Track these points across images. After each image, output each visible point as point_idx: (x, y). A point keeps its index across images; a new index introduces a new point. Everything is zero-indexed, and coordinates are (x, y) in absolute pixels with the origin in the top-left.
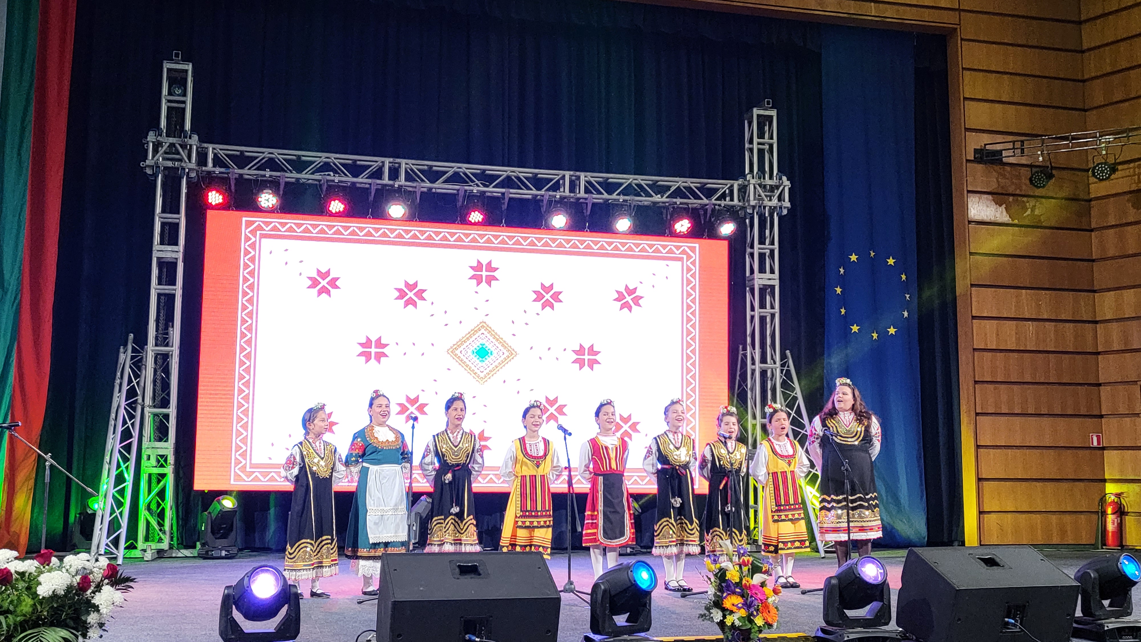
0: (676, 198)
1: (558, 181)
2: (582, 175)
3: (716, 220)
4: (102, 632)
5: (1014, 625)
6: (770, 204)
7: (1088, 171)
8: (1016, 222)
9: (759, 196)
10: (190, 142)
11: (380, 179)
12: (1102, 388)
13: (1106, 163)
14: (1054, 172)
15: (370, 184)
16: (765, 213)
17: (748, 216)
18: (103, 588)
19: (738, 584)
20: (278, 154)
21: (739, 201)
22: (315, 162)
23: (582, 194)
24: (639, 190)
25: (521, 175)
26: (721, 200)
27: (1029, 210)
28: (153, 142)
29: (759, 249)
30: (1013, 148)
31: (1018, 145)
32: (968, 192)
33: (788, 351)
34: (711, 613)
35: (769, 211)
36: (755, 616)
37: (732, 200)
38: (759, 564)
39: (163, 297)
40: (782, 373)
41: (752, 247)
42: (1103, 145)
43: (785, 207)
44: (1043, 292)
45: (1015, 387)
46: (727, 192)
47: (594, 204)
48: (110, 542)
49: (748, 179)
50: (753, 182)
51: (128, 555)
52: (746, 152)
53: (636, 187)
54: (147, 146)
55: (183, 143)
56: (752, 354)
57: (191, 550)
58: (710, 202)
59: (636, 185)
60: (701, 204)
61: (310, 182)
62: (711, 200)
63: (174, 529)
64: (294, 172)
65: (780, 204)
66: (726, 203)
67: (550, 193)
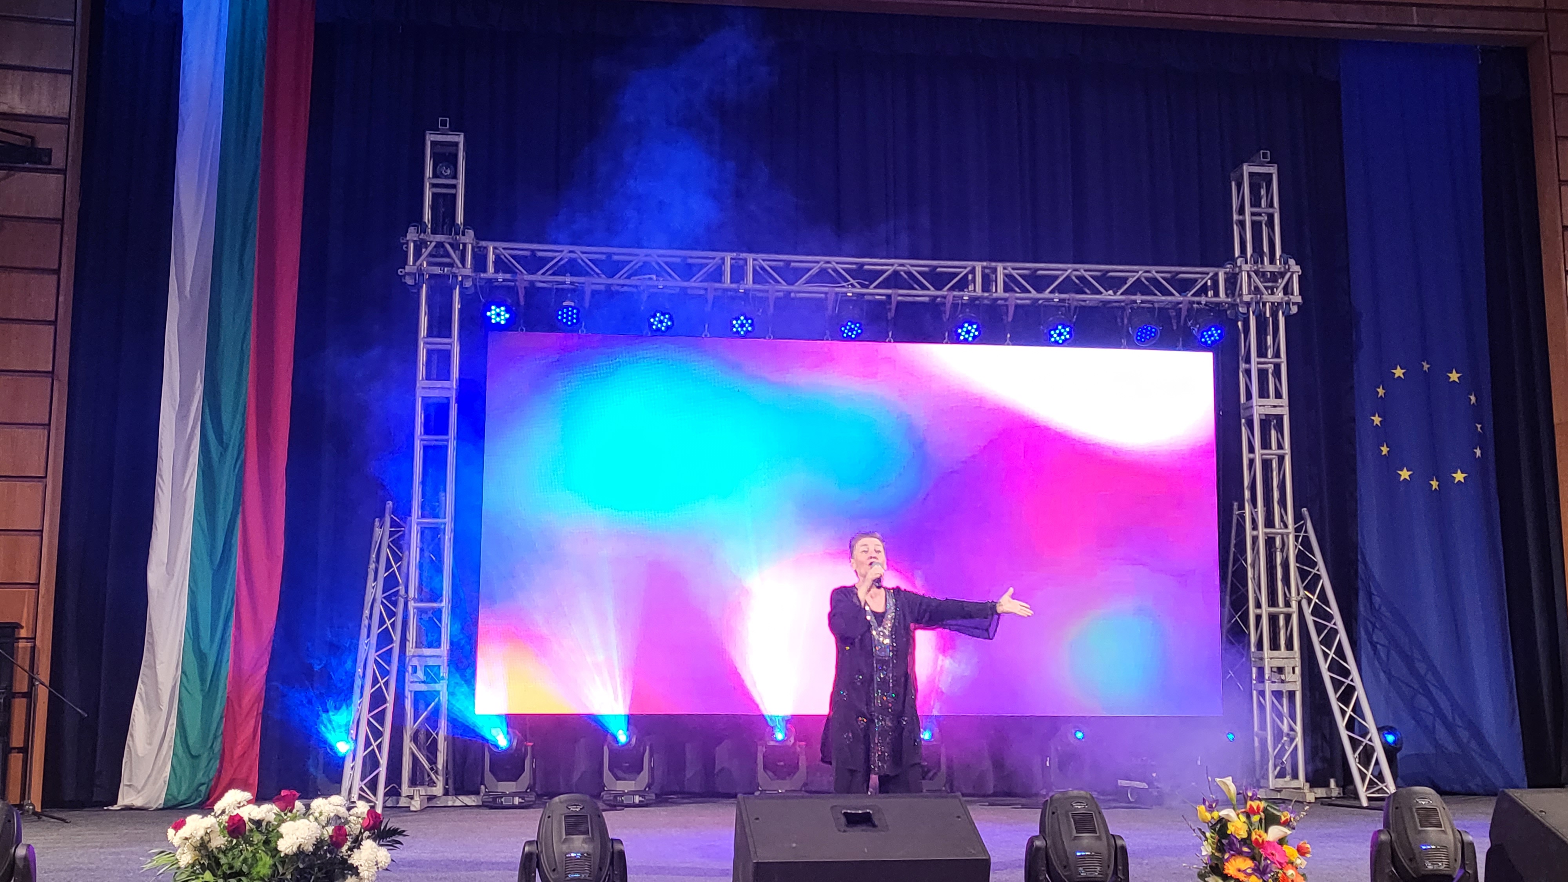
0: (1135, 294)
1: (966, 275)
2: (1000, 267)
3: (1194, 325)
6: (1272, 298)
9: (1257, 288)
10: (464, 239)
11: (720, 281)
15: (706, 289)
16: (1265, 313)
17: (1241, 317)
18: (363, 843)
19: (1246, 841)
20: (581, 252)
21: (1227, 295)
22: (631, 261)
23: (1001, 293)
25: (913, 270)
26: (1200, 295)
28: (415, 242)
29: (1259, 363)
32: (1566, 272)
33: (1304, 510)
35: (1271, 309)
37: (1216, 294)
38: (1275, 812)
39: (430, 451)
40: (1297, 540)
41: (1248, 361)
43: (1294, 304)
46: (1209, 283)
47: (1017, 306)
48: (365, 784)
49: (1239, 264)
50: (1246, 268)
51: (389, 804)
52: (1235, 227)
53: (1077, 281)
54: (407, 248)
55: (455, 243)
56: (1252, 514)
57: (473, 797)
58: (1186, 299)
59: (1078, 277)
60: (1170, 302)
61: (625, 289)
62: (1186, 296)
63: (449, 767)
64: (603, 276)
65: (1287, 299)
66: (1208, 299)
67: (956, 293)
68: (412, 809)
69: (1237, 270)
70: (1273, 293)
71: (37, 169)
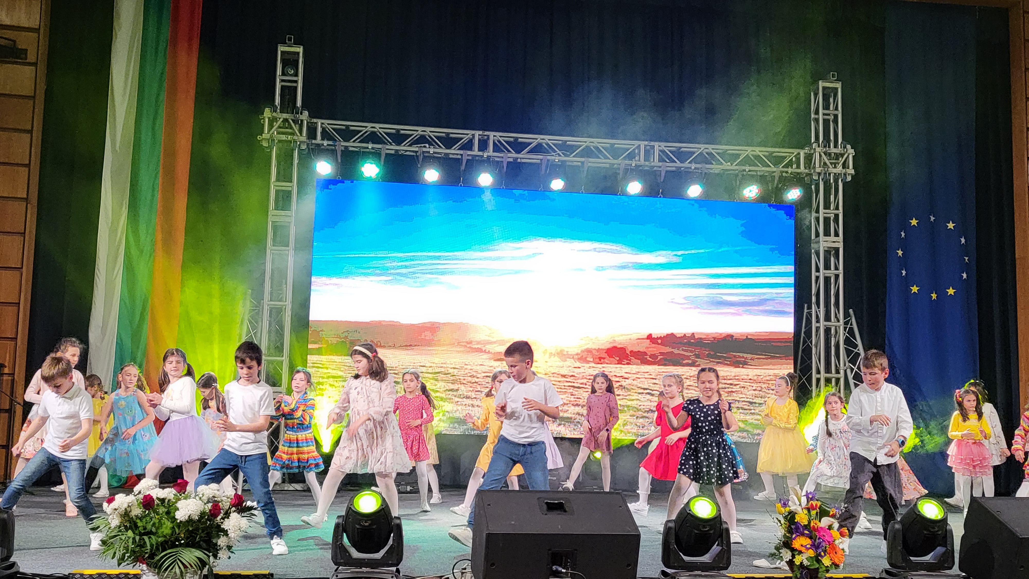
0: (745, 166)
1: (634, 149)
2: (656, 144)
3: (783, 187)
6: (835, 171)
9: (825, 164)
10: (301, 117)
11: (471, 149)
15: (462, 155)
16: (830, 180)
17: (814, 183)
18: (231, 515)
19: (806, 527)
20: (380, 128)
21: (805, 168)
22: (412, 135)
23: (656, 163)
24: (710, 159)
25: (599, 145)
26: (788, 167)
28: (269, 118)
29: (825, 213)
32: (1028, 158)
33: (851, 310)
34: (780, 553)
35: (834, 177)
36: (822, 557)
37: (798, 167)
38: (827, 508)
39: (277, 257)
40: (845, 330)
41: (817, 211)
43: (849, 174)
46: (794, 159)
47: (666, 171)
49: (814, 147)
50: (818, 150)
52: (812, 122)
54: (264, 122)
55: (296, 119)
56: (817, 312)
57: (301, 485)
59: (707, 153)
60: (770, 171)
61: (408, 153)
62: (778, 167)
64: (394, 144)
65: (844, 171)
66: (793, 170)
67: (627, 162)
69: (812, 151)
70: (835, 167)
71: (17, 62)
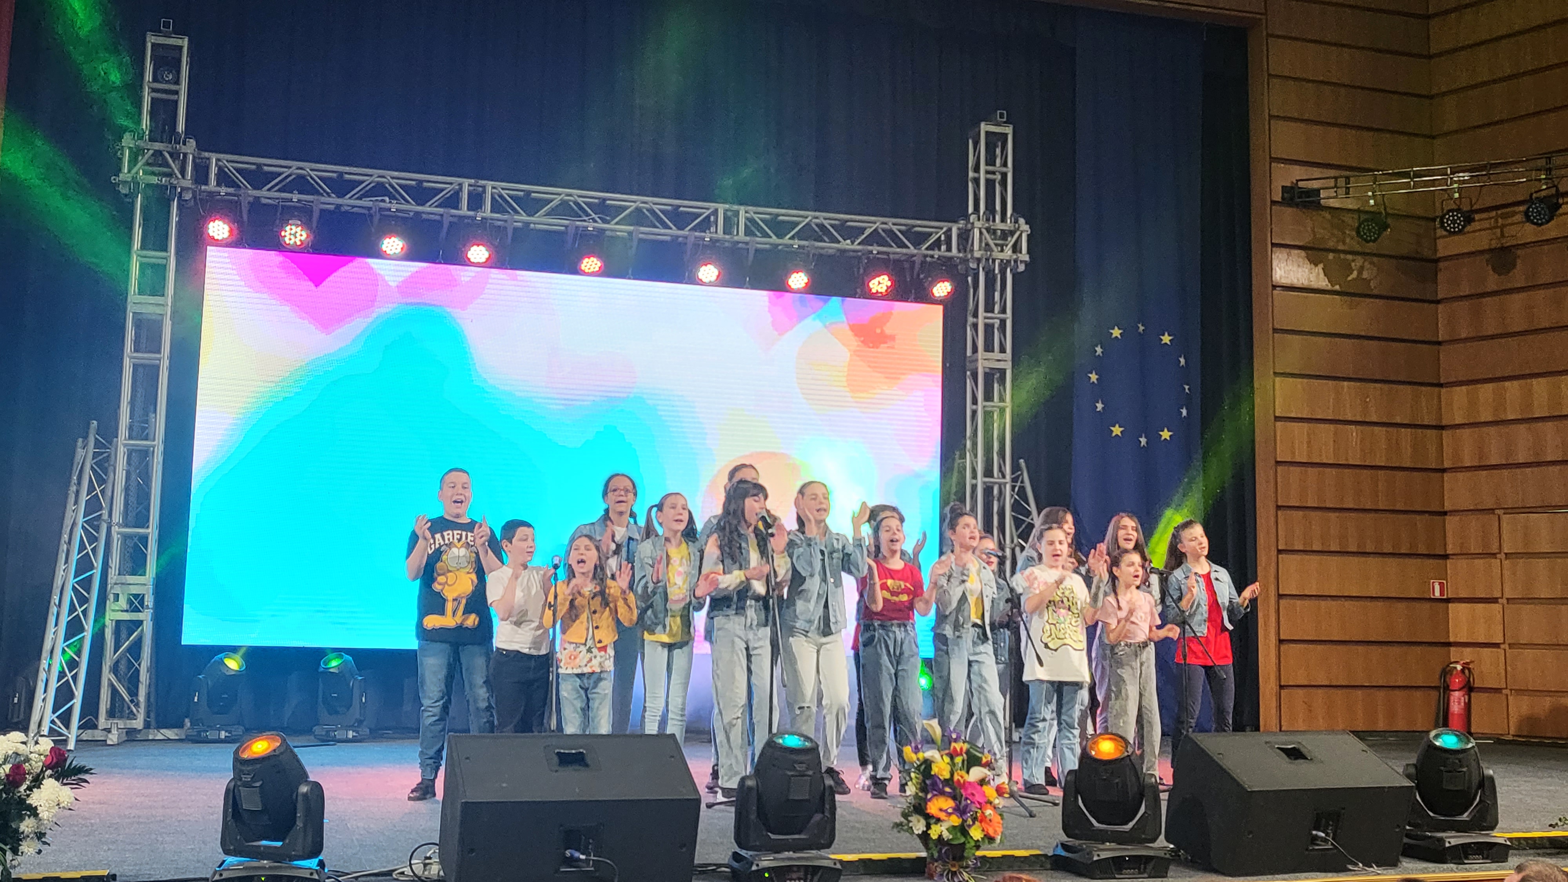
0: (872, 245)
1: (708, 217)
2: (742, 209)
3: (926, 277)
4: (39, 846)
5: (1325, 841)
6: (1001, 256)
7: (1434, 220)
8: (1337, 287)
9: (987, 244)
10: (184, 149)
11: (457, 208)
12: (1448, 518)
13: (1459, 210)
14: (1389, 221)
15: (442, 215)
16: (994, 270)
17: (971, 273)
18: (44, 782)
19: (948, 782)
20: (311, 170)
21: (959, 251)
22: (363, 182)
23: (742, 236)
24: (821, 233)
25: (655, 207)
26: (933, 250)
27: (1355, 273)
28: (130, 148)
29: (986, 318)
30: (1336, 186)
31: (1341, 182)
32: (1273, 245)
33: (1022, 461)
34: (909, 821)
35: (1000, 265)
36: (970, 826)
37: (949, 249)
39: (141, 370)
40: (1013, 490)
41: (976, 315)
42: (1456, 186)
43: (1021, 262)
44: (1372, 385)
45: (1333, 515)
46: (943, 238)
47: (757, 250)
48: (57, 717)
49: (971, 221)
50: (978, 224)
51: (84, 737)
52: (970, 184)
53: (817, 229)
54: (122, 154)
55: (174, 151)
56: (972, 463)
57: (176, 730)
58: (920, 252)
59: (817, 225)
60: (906, 254)
61: (355, 210)
62: (920, 249)
63: (152, 700)
64: (333, 195)
65: (1015, 257)
66: (940, 253)
67: (697, 234)
68: (109, 742)
69: (969, 226)
70: (1002, 251)
